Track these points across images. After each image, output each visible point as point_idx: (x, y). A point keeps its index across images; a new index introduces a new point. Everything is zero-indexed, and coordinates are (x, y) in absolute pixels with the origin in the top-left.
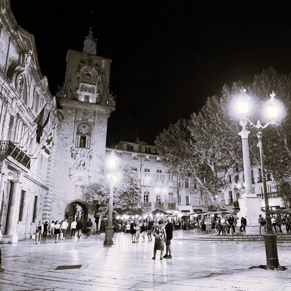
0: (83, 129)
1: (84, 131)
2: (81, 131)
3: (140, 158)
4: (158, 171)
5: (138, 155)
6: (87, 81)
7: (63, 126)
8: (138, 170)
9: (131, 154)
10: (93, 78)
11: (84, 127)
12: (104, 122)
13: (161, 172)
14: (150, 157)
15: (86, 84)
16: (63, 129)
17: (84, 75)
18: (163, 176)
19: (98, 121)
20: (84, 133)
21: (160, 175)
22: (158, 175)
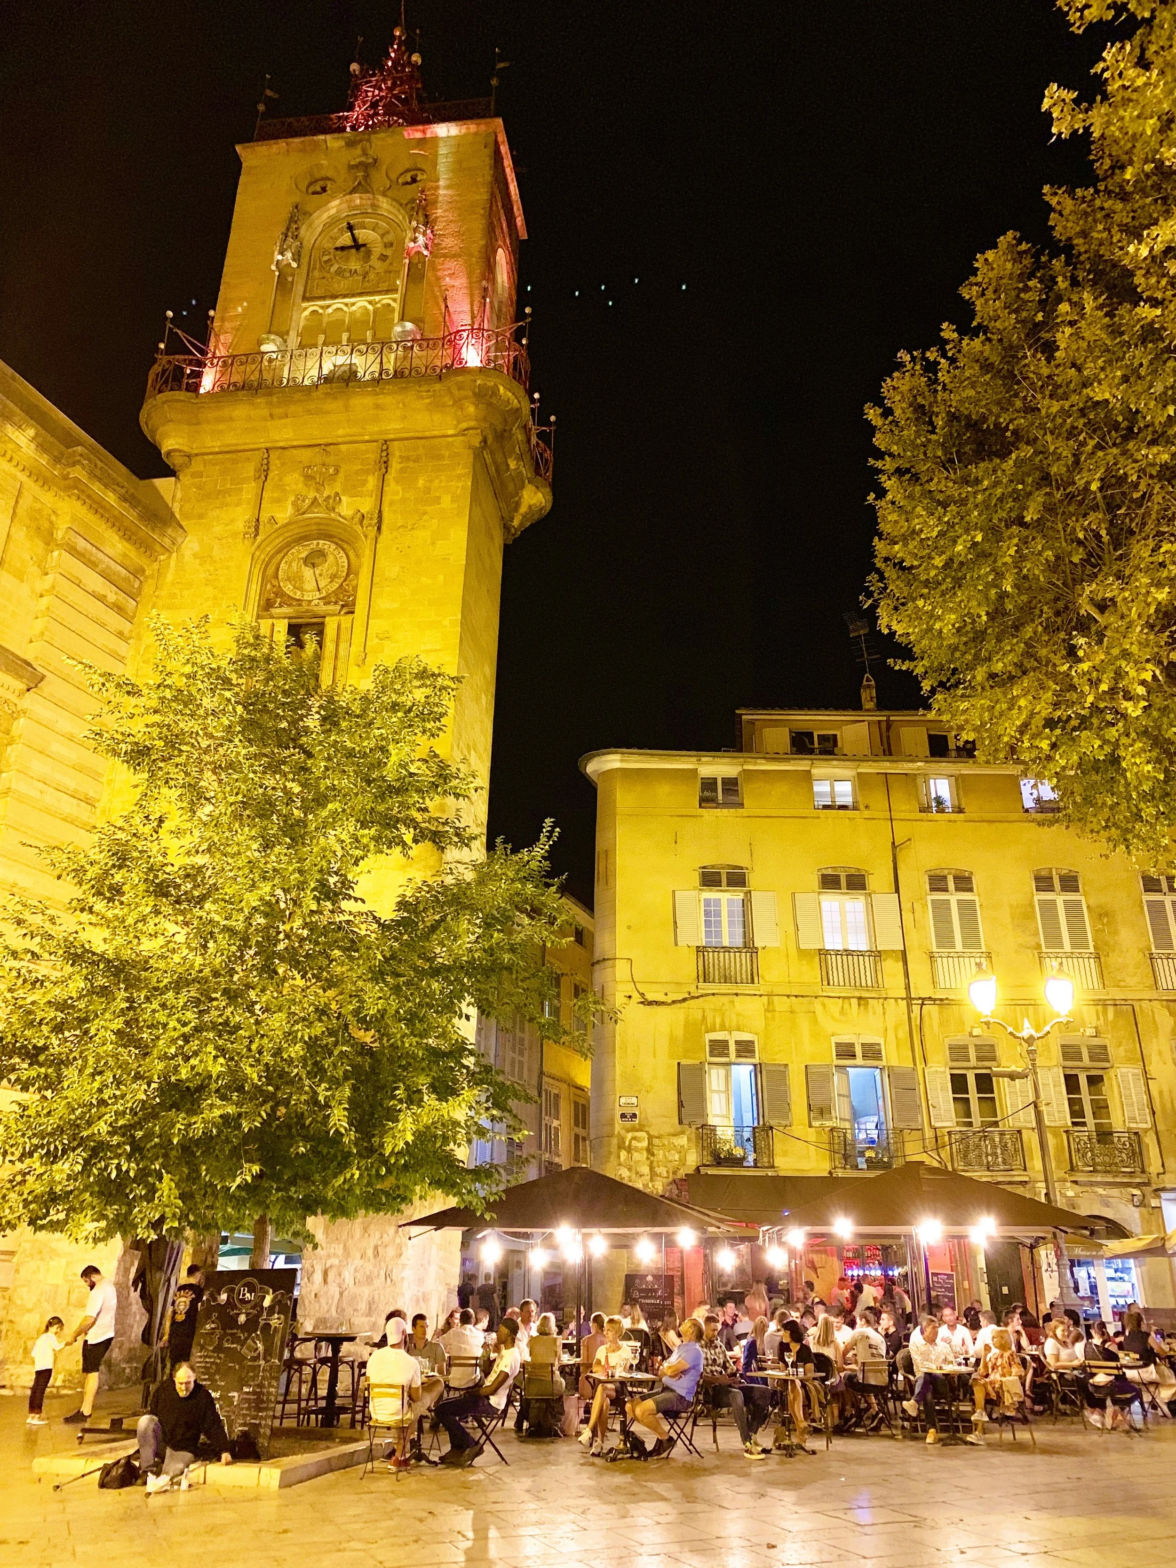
0: (308, 572)
1: (310, 585)
2: (288, 589)
3: (878, 799)
4: (1043, 882)
5: (858, 774)
6: (342, 285)
7: (170, 577)
8: (872, 882)
9: (807, 777)
10: (383, 258)
11: (313, 560)
12: (446, 501)
13: (1070, 883)
14: (960, 783)
15: (338, 304)
16: (173, 596)
17: (326, 258)
18: (1103, 915)
19: (403, 500)
20: (312, 596)
21: (1073, 909)
22: (1048, 909)
